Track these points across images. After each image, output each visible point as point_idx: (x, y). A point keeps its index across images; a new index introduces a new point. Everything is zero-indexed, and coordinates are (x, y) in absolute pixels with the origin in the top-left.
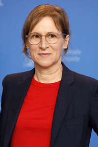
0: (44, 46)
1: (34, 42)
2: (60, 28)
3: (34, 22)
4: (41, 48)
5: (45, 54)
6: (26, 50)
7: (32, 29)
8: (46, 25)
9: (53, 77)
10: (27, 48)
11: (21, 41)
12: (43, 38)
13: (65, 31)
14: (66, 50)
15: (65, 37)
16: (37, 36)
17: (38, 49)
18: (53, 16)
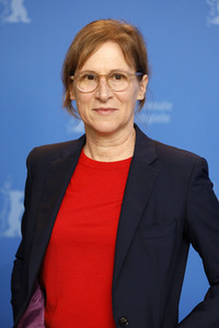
0: (104, 95)
1: (85, 88)
2: (133, 62)
3: (86, 52)
4: (99, 99)
5: (105, 110)
6: (69, 102)
7: (82, 64)
8: (108, 57)
9: (119, 150)
10: (72, 98)
11: (61, 85)
12: (103, 80)
13: (141, 69)
14: (142, 102)
15: (140, 78)
16: (91, 78)
17: (93, 100)
18: (120, 41)
